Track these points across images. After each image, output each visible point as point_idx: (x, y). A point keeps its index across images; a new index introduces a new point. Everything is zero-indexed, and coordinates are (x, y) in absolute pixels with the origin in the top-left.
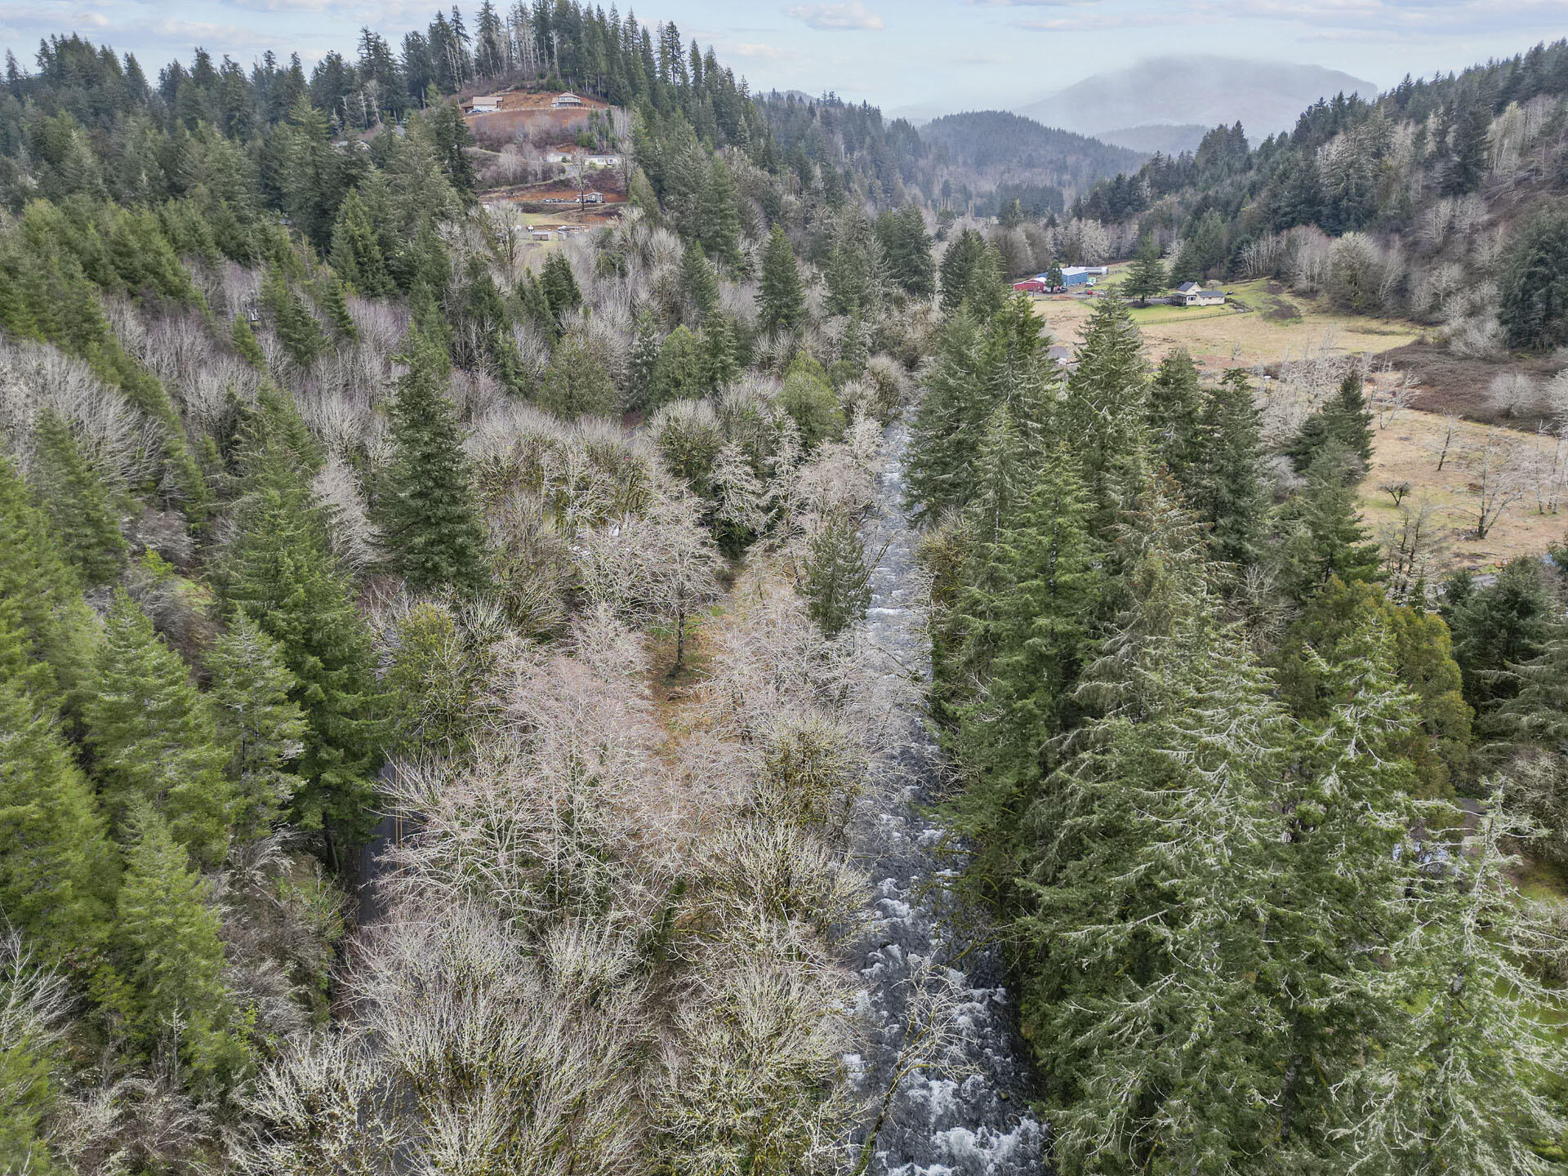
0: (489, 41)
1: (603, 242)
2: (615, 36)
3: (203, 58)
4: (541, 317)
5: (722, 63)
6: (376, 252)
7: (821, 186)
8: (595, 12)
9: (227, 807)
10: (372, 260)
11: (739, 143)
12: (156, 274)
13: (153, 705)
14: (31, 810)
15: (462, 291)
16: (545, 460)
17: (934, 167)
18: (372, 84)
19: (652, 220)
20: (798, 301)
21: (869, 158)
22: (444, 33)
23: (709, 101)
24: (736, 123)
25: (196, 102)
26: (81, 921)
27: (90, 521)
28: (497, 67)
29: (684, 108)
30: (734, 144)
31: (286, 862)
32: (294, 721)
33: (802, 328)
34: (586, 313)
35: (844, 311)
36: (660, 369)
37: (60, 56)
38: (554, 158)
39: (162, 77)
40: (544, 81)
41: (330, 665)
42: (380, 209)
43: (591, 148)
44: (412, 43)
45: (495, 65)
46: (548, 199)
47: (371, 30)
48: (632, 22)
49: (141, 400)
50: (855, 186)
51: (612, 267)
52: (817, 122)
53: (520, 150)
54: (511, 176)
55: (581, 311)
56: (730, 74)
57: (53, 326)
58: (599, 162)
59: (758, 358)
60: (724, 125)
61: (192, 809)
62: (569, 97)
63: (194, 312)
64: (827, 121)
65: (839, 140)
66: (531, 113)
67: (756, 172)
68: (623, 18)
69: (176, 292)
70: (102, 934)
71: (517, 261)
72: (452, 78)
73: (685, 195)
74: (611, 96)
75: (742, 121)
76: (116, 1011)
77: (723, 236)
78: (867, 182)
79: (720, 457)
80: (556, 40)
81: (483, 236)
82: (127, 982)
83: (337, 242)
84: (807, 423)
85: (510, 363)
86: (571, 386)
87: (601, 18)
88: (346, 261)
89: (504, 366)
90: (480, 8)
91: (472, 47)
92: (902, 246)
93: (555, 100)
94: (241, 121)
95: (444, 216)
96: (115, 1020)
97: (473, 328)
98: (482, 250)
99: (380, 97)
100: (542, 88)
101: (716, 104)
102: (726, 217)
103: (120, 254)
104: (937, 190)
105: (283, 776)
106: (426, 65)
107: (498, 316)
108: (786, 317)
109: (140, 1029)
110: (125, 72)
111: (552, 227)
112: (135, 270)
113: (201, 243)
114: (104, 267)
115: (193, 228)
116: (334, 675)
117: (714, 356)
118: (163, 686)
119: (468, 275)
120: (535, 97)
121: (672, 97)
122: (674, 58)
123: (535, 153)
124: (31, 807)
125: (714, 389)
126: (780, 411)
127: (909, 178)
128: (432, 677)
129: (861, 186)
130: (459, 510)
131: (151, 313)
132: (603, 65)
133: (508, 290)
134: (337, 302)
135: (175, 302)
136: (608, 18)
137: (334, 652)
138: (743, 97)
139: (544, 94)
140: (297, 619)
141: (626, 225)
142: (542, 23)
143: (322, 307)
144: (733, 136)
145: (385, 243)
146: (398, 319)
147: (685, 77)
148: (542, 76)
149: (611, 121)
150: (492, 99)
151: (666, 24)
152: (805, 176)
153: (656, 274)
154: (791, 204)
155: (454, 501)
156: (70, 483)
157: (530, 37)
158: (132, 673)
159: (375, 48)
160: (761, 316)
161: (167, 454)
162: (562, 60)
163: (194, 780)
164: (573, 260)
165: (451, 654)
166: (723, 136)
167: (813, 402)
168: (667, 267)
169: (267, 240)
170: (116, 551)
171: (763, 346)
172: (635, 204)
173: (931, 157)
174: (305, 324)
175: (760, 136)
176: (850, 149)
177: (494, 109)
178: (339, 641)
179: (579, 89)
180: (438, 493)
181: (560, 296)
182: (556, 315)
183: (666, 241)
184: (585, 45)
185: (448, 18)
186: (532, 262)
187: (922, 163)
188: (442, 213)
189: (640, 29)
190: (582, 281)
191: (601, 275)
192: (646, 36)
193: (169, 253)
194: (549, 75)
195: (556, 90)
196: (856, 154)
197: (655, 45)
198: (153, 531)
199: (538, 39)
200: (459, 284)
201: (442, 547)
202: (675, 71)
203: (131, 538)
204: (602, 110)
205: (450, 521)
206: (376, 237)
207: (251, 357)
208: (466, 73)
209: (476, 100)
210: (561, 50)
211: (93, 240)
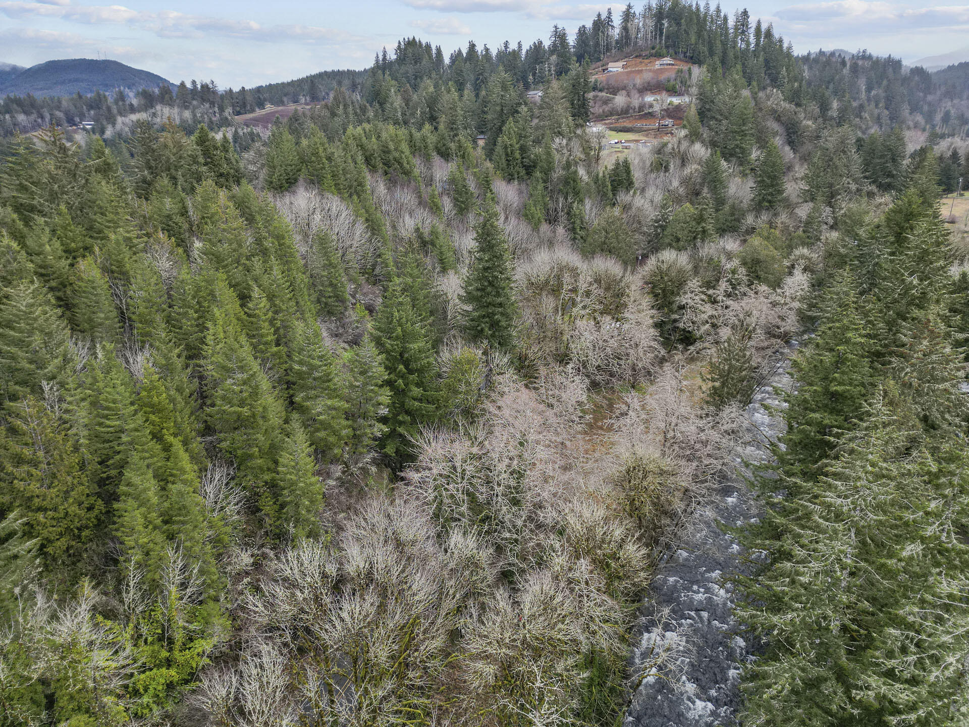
0: (625, 29)
1: (659, 151)
2: (705, 20)
3: (472, 46)
4: (605, 194)
5: (776, 34)
6: (517, 155)
7: (835, 114)
8: (694, 6)
9: (344, 432)
10: (515, 159)
11: (778, 87)
12: (399, 163)
13: (317, 374)
14: (245, 411)
15: (559, 179)
16: (567, 278)
17: (940, 100)
18: (554, 58)
19: (694, 136)
20: (780, 192)
21: (883, 95)
22: (601, 24)
23: (761, 59)
24: (779, 73)
25: (461, 71)
26: (261, 468)
27: (331, 284)
28: (627, 44)
29: (743, 64)
30: (774, 87)
31: (374, 469)
32: (385, 396)
33: (780, 209)
34: (635, 193)
35: (813, 199)
36: (669, 230)
37: (405, 49)
38: (649, 99)
39: (451, 58)
40: (654, 51)
41: (411, 372)
42: (524, 129)
43: (672, 91)
44: (582, 32)
45: (626, 42)
46: (639, 125)
47: (559, 26)
48: (718, 10)
49: (373, 227)
50: (866, 115)
51: (660, 166)
52: (846, 71)
53: (628, 95)
54: (619, 110)
55: (631, 193)
56: (781, 41)
57: (342, 187)
58: (676, 101)
59: (744, 228)
60: (769, 75)
61: (325, 429)
62: (667, 60)
63: (413, 183)
64: (855, 69)
65: (862, 84)
66: (640, 71)
67: (786, 105)
68: (713, 8)
69: (407, 173)
70: (267, 477)
71: (600, 162)
72: (600, 52)
73: (720, 121)
74: (695, 59)
75: (784, 71)
76: (268, 515)
77: (741, 148)
78: (876, 111)
79: (687, 288)
80: (666, 25)
81: (582, 145)
82: (275, 503)
83: (499, 149)
84: (756, 271)
85: (578, 222)
86: (606, 237)
87: (698, 9)
88: (500, 159)
89: (574, 223)
90: (624, 8)
91: (616, 32)
92: (882, 157)
93: (657, 62)
94: (482, 81)
95: (560, 133)
96: (267, 519)
97: (561, 200)
98: (578, 153)
99: (557, 65)
100: (651, 55)
101: (767, 61)
102: (745, 135)
103: (384, 152)
104: (938, 117)
105: (377, 424)
106: (586, 45)
107: (576, 193)
108: (770, 202)
109: (277, 527)
110: (434, 56)
111: (637, 141)
112: (390, 161)
113: (426, 147)
114: (375, 158)
115: (424, 139)
116: (411, 377)
117: (699, 223)
118: (320, 366)
119: (564, 169)
120: (646, 61)
121: (736, 57)
122: (743, 32)
123: (637, 95)
124: (245, 409)
125: (695, 245)
126: (736, 262)
127: (914, 109)
128: (463, 388)
129: (871, 115)
130: (499, 300)
131: (392, 183)
132: (693, 39)
133: (586, 178)
134: (487, 181)
135: (406, 178)
136: (702, 9)
137: (413, 365)
138: (789, 55)
139: (653, 59)
140: (397, 345)
141: (675, 140)
142: (660, 15)
143: (479, 185)
144: (775, 81)
145: (523, 149)
146: (520, 192)
147: (748, 44)
148: (653, 48)
149: (690, 74)
150: (620, 64)
151: (741, 10)
152: (824, 107)
153: (687, 171)
154: (808, 126)
155: (498, 295)
156: (325, 264)
157: (651, 23)
158: (310, 356)
159: (560, 36)
160: (752, 200)
161: (379, 256)
162: (668, 37)
163: (329, 414)
164: (635, 162)
165: (476, 378)
166: (768, 81)
167: (761, 258)
168: (695, 166)
169: (460, 147)
170: (343, 301)
171: (750, 220)
172: (684, 127)
173: (938, 93)
174: (467, 193)
175: (796, 81)
176: (869, 89)
177: (620, 70)
178: (417, 360)
179: (675, 56)
180: (489, 289)
181: (620, 183)
182: (614, 195)
183: (699, 150)
184: (684, 27)
185: (603, 17)
186: (608, 161)
187: (930, 98)
188: (559, 132)
189: (722, 15)
190: (637, 175)
191: (652, 171)
192: (726, 19)
193: (407, 151)
194: (658, 47)
195: (659, 56)
196: (873, 93)
197: (731, 23)
198: (365, 294)
199: (656, 26)
200: (558, 173)
201: (487, 319)
202: (742, 40)
203: (354, 297)
204: (685, 67)
205: (494, 306)
206: (518, 146)
207: (435, 209)
208: (608, 49)
209: (611, 65)
210: (668, 30)
211: (373, 144)
